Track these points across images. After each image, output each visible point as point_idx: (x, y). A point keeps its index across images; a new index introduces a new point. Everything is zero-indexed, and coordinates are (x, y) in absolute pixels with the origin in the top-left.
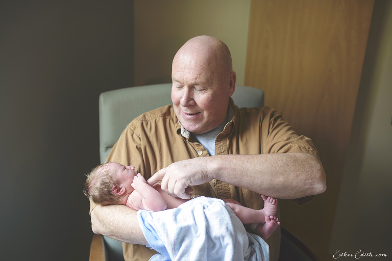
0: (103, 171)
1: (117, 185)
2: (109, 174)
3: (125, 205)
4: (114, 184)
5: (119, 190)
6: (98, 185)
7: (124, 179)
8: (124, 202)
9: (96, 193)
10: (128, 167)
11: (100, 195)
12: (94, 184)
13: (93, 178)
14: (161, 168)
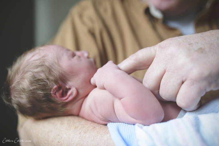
0: (35, 58)
1: (60, 83)
2: (47, 64)
3: (78, 115)
4: (56, 82)
5: (65, 92)
6: (25, 84)
7: (73, 73)
8: (75, 111)
9: (24, 100)
10: (78, 53)
11: (30, 102)
12: (19, 84)
13: (17, 72)
14: (125, 57)
